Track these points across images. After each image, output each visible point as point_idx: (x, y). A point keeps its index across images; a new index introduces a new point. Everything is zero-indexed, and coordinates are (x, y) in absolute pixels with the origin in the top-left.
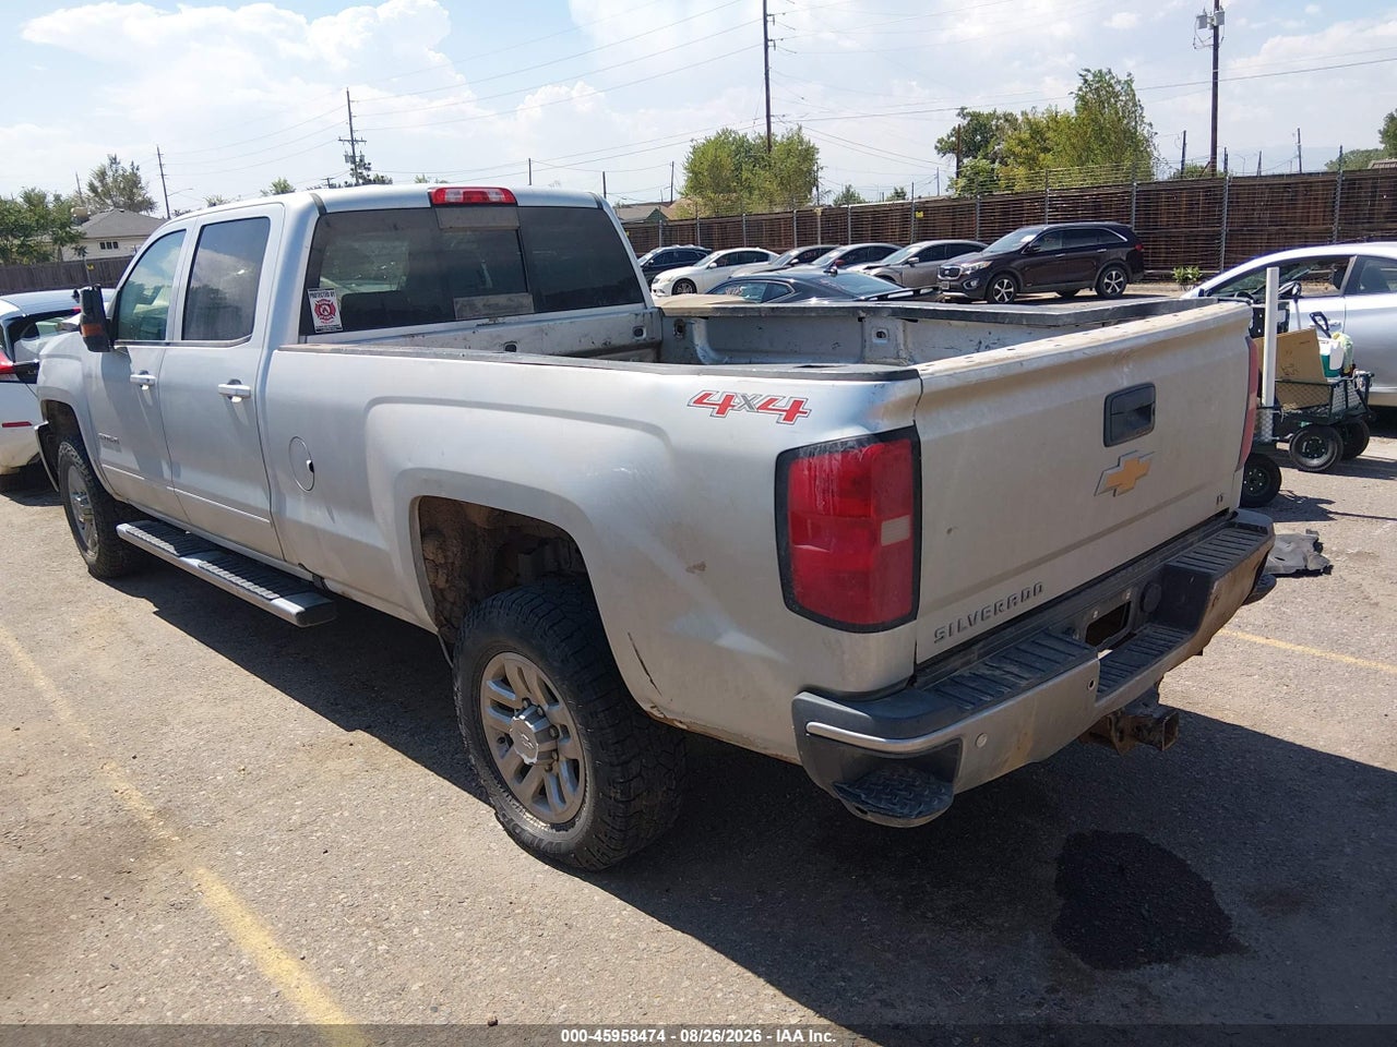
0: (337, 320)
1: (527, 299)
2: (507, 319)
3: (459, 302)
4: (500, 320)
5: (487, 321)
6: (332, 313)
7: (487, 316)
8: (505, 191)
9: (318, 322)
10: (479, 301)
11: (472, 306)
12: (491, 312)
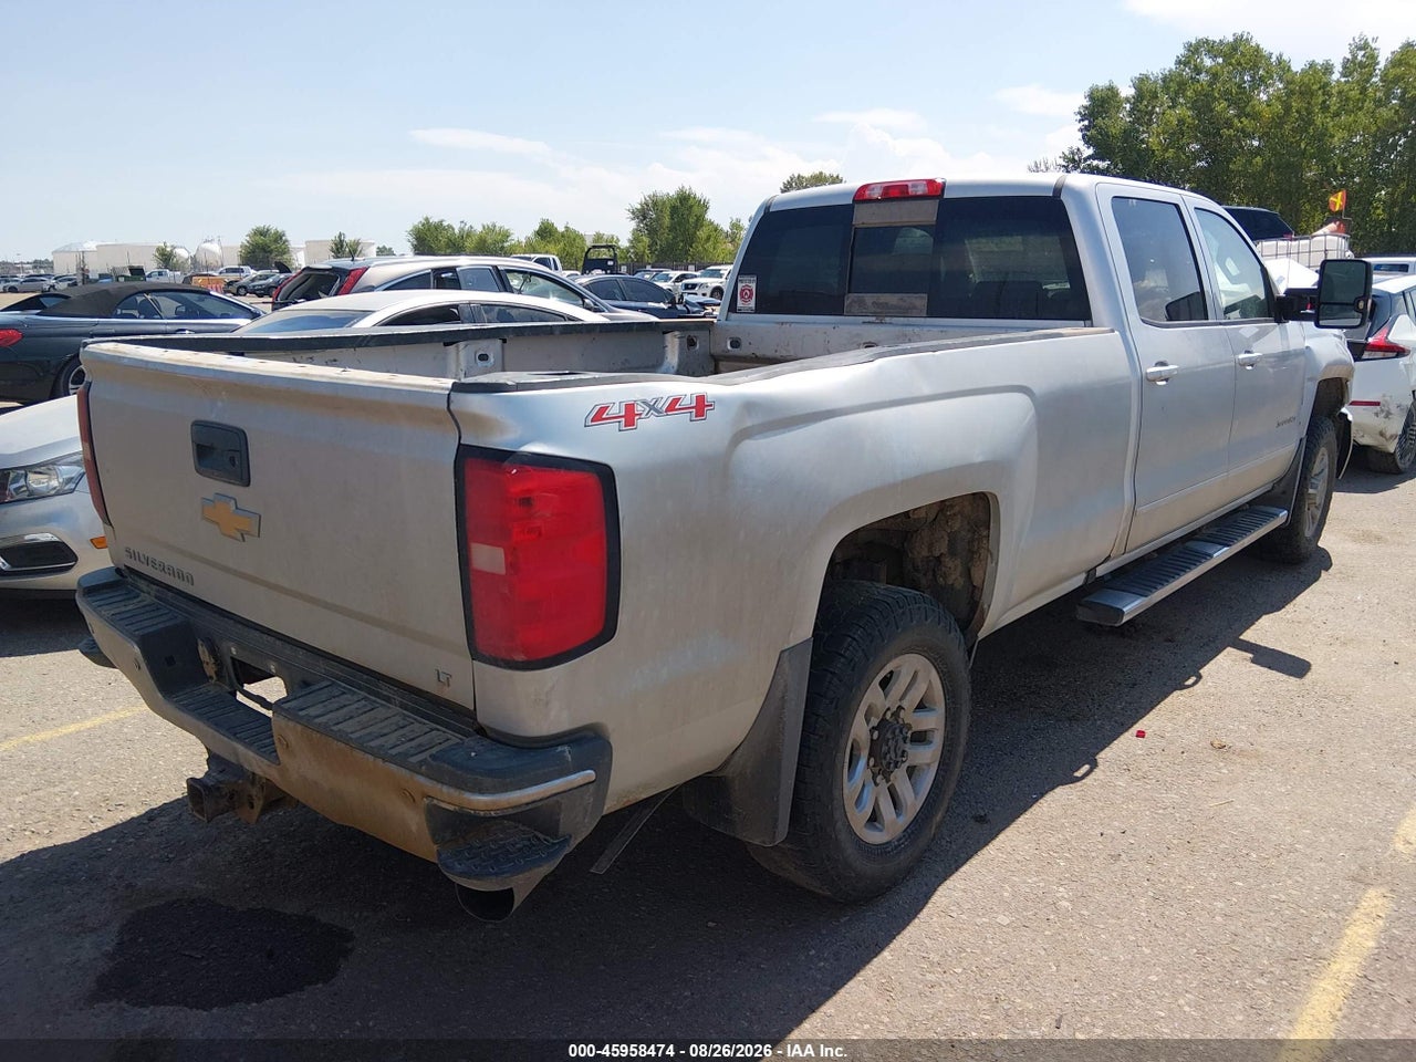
0: (752, 304)
1: (920, 300)
2: (895, 320)
3: (850, 298)
4: (888, 320)
5: (874, 319)
6: (750, 297)
7: (875, 314)
8: (931, 182)
9: (740, 303)
10: (869, 298)
11: (861, 303)
12: (879, 310)
